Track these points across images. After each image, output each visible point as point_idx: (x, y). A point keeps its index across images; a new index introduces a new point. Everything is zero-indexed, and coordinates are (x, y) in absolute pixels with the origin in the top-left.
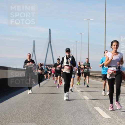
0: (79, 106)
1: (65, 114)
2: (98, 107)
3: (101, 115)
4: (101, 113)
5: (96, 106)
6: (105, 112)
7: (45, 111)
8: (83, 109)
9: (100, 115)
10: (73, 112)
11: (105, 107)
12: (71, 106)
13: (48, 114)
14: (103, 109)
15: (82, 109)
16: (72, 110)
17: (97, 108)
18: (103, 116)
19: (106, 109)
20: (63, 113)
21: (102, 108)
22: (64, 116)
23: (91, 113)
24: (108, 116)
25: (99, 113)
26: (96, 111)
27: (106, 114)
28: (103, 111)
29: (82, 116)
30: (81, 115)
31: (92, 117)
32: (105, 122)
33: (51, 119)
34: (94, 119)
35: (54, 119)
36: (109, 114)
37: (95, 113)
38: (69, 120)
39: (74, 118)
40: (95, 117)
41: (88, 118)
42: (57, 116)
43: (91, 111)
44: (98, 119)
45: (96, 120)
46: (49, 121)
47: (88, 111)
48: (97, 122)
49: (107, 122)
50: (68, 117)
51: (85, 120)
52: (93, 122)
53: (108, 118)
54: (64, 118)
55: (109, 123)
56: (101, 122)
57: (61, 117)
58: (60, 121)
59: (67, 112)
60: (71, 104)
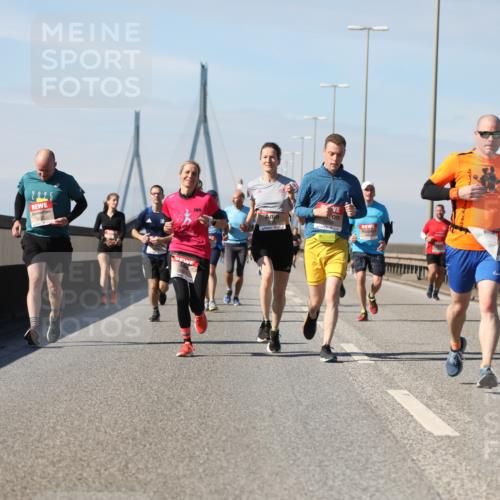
0: (326, 387)
1: (270, 416)
2: (406, 392)
3: (416, 422)
4: (416, 417)
5: (398, 387)
6: (434, 412)
7: (189, 404)
8: (344, 397)
9: (413, 424)
10: (301, 408)
11: (435, 391)
12: (292, 387)
13: (200, 417)
14: (425, 400)
15: (338, 396)
16: (299, 403)
17: (401, 396)
18: (428, 428)
19: (439, 401)
20: (262, 413)
21: (419, 395)
22: (266, 424)
23: (377, 415)
24: (448, 427)
25: (408, 415)
26: (396, 406)
27: (438, 421)
28: (427, 406)
29: (338, 424)
30: (336, 422)
31: (383, 431)
32: (433, 452)
33: (211, 437)
34: (389, 437)
35: (224, 438)
36: (452, 421)
37: (393, 415)
38: (287, 439)
39: (307, 432)
40: (393, 431)
41: (364, 434)
42: (237, 426)
43: (376, 407)
44: (406, 441)
45: (397, 442)
46: (204, 443)
47: (365, 405)
48: (402, 451)
49: (446, 454)
50: (282, 428)
51: (352, 443)
52: (385, 452)
53: (448, 437)
54: (268, 434)
55: (454, 457)
56: (420, 450)
57: (254, 428)
58: (248, 447)
59: (277, 409)
60: (292, 378)
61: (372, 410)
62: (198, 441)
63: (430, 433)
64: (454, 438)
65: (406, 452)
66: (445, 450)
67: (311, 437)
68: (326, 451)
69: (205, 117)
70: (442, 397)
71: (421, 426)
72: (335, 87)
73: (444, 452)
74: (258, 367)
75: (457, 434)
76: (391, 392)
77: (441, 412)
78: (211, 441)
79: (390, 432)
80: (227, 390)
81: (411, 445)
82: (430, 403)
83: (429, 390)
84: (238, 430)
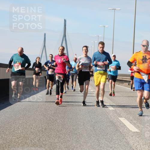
0: (100, 117)
1: (83, 125)
2: (124, 118)
3: (127, 127)
5: (122, 117)
6: (133, 125)
7: (59, 121)
8: (105, 120)
9: (126, 128)
10: (92, 123)
11: (133, 118)
12: (90, 116)
13: (62, 125)
14: (130, 121)
15: (103, 119)
16: (92, 121)
17: (122, 120)
19: (134, 121)
20: (81, 124)
21: (128, 119)
22: (82, 127)
23: (115, 125)
24: (136, 129)
25: (125, 125)
26: (121, 122)
27: (134, 127)
28: (130, 123)
30: (103, 127)
31: (117, 130)
32: (132, 137)
33: (65, 131)
34: (119, 132)
35: (69, 131)
36: (138, 127)
37: (120, 125)
38: (88, 132)
39: (94, 130)
40: (120, 130)
41: (111, 131)
42: (73, 128)
43: (115, 123)
44: (124, 133)
45: (121, 133)
46: (63, 133)
47: (112, 122)
48: (123, 136)
49: (136, 137)
50: (86, 129)
51: (107, 133)
52: (118, 136)
53: (136, 132)
54: (82, 131)
55: (138, 138)
56: (128, 136)
57: (78, 128)
58: (76, 134)
59: (85, 123)
60: (90, 114)
61: (114, 124)
62: (61, 132)
63: (131, 131)
64: (138, 132)
65: (124, 136)
66: (135, 136)
67: (95, 131)
68: (100, 136)
69: (65, 35)
70: (135, 120)
71: (129, 129)
72: (104, 27)
73: (135, 137)
74: (80, 110)
75: (139, 131)
76: (120, 118)
77: (134, 124)
78: (65, 132)
79: (119, 130)
80: (70, 117)
81: (125, 134)
82: (131, 122)
83: (131, 118)
84: (73, 129)
